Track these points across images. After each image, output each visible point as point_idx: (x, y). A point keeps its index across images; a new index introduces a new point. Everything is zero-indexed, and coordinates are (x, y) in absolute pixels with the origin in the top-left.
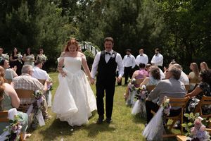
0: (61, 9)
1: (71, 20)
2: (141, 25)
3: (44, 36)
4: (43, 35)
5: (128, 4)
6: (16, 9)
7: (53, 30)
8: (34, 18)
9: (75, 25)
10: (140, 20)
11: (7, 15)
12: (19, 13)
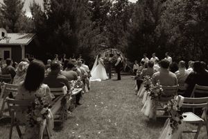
2: (158, 35)
3: (81, 45)
5: (148, 17)
7: (87, 40)
8: (74, 31)
12: (63, 29)
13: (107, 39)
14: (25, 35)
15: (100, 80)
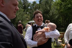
0: (23, 10)
1: (27, 13)
5: (47, 7)
9: (28, 15)
13: (29, 16)
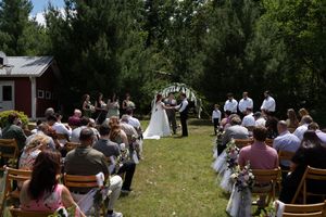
0: (147, 32)
2: (251, 57)
3: (127, 74)
4: (125, 73)
6: (93, 44)
7: (137, 65)
8: (114, 52)
10: (249, 50)
11: (83, 53)
12: (97, 49)
14: (36, 59)
15: (158, 137)
